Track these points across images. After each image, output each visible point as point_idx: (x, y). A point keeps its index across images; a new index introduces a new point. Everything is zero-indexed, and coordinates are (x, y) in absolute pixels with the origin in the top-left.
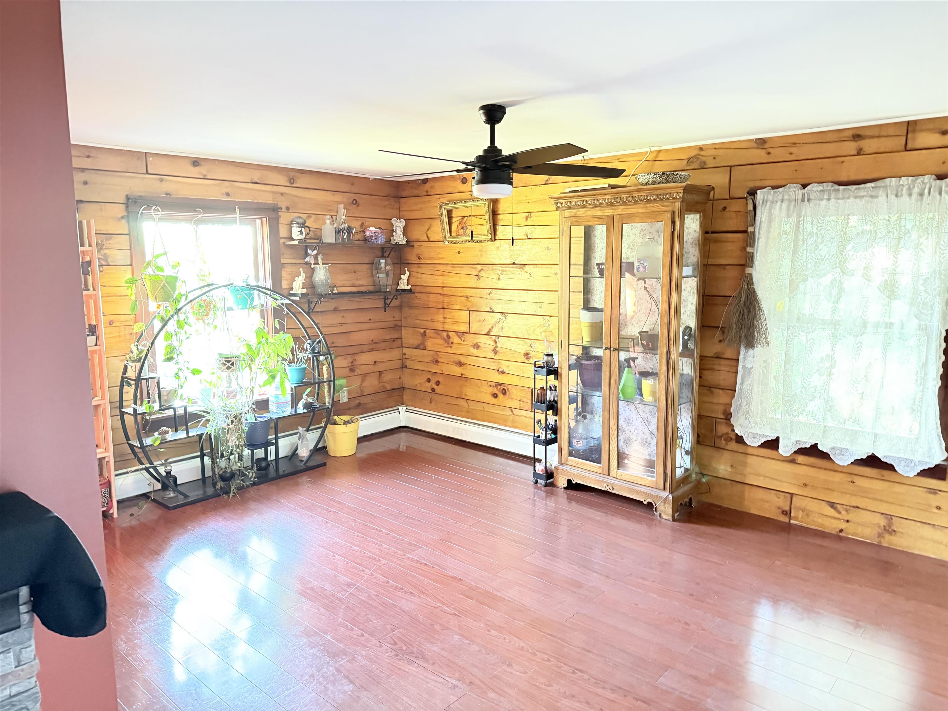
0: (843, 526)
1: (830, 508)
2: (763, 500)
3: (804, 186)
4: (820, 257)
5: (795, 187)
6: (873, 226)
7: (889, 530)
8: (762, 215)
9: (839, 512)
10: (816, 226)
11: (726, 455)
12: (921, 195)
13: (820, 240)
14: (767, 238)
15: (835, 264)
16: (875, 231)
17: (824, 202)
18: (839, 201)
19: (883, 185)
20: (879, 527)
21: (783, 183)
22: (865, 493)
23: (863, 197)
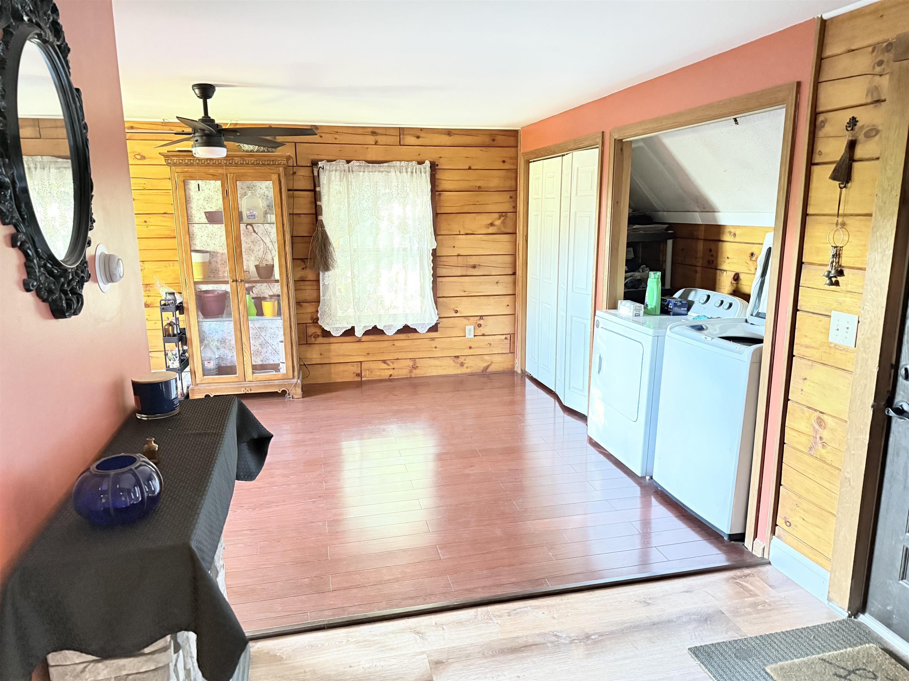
0: (391, 372)
1: (383, 364)
2: (344, 371)
3: (348, 162)
4: (363, 209)
5: (343, 162)
6: (390, 190)
7: (415, 367)
8: (324, 179)
9: (389, 365)
10: (358, 189)
11: (316, 347)
12: (412, 172)
13: (362, 198)
14: (329, 196)
15: (372, 213)
16: (391, 193)
17: (361, 173)
18: (370, 173)
19: (392, 165)
20: (410, 367)
21: (334, 158)
22: (401, 350)
23: (382, 172)
